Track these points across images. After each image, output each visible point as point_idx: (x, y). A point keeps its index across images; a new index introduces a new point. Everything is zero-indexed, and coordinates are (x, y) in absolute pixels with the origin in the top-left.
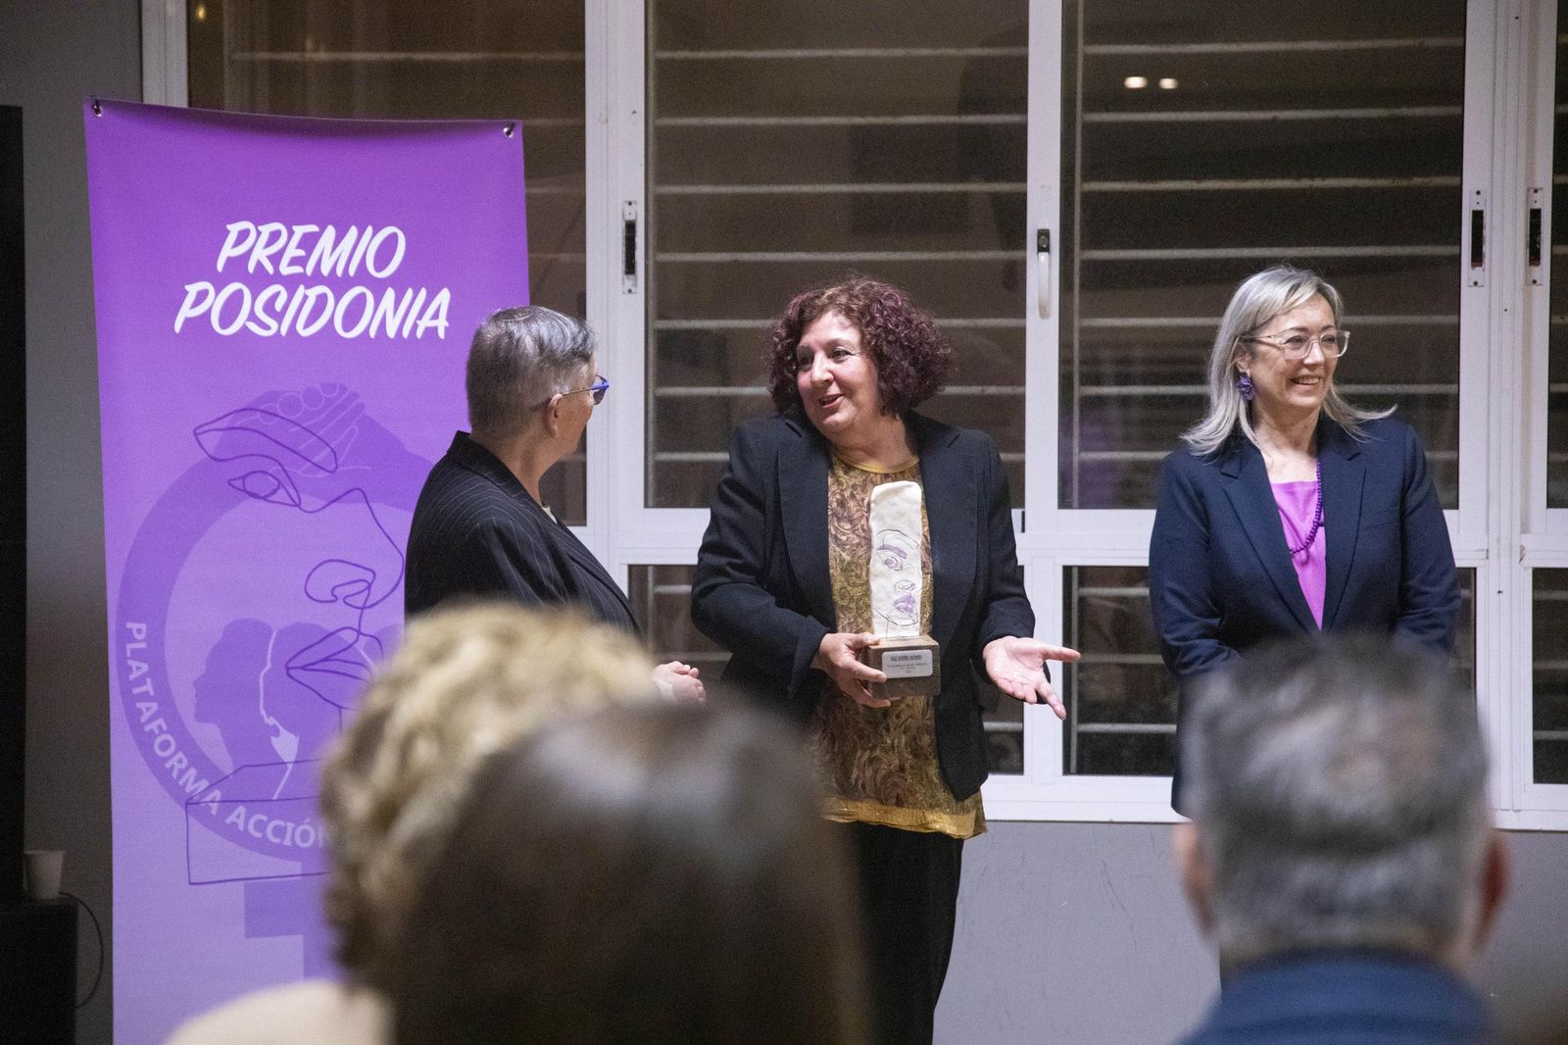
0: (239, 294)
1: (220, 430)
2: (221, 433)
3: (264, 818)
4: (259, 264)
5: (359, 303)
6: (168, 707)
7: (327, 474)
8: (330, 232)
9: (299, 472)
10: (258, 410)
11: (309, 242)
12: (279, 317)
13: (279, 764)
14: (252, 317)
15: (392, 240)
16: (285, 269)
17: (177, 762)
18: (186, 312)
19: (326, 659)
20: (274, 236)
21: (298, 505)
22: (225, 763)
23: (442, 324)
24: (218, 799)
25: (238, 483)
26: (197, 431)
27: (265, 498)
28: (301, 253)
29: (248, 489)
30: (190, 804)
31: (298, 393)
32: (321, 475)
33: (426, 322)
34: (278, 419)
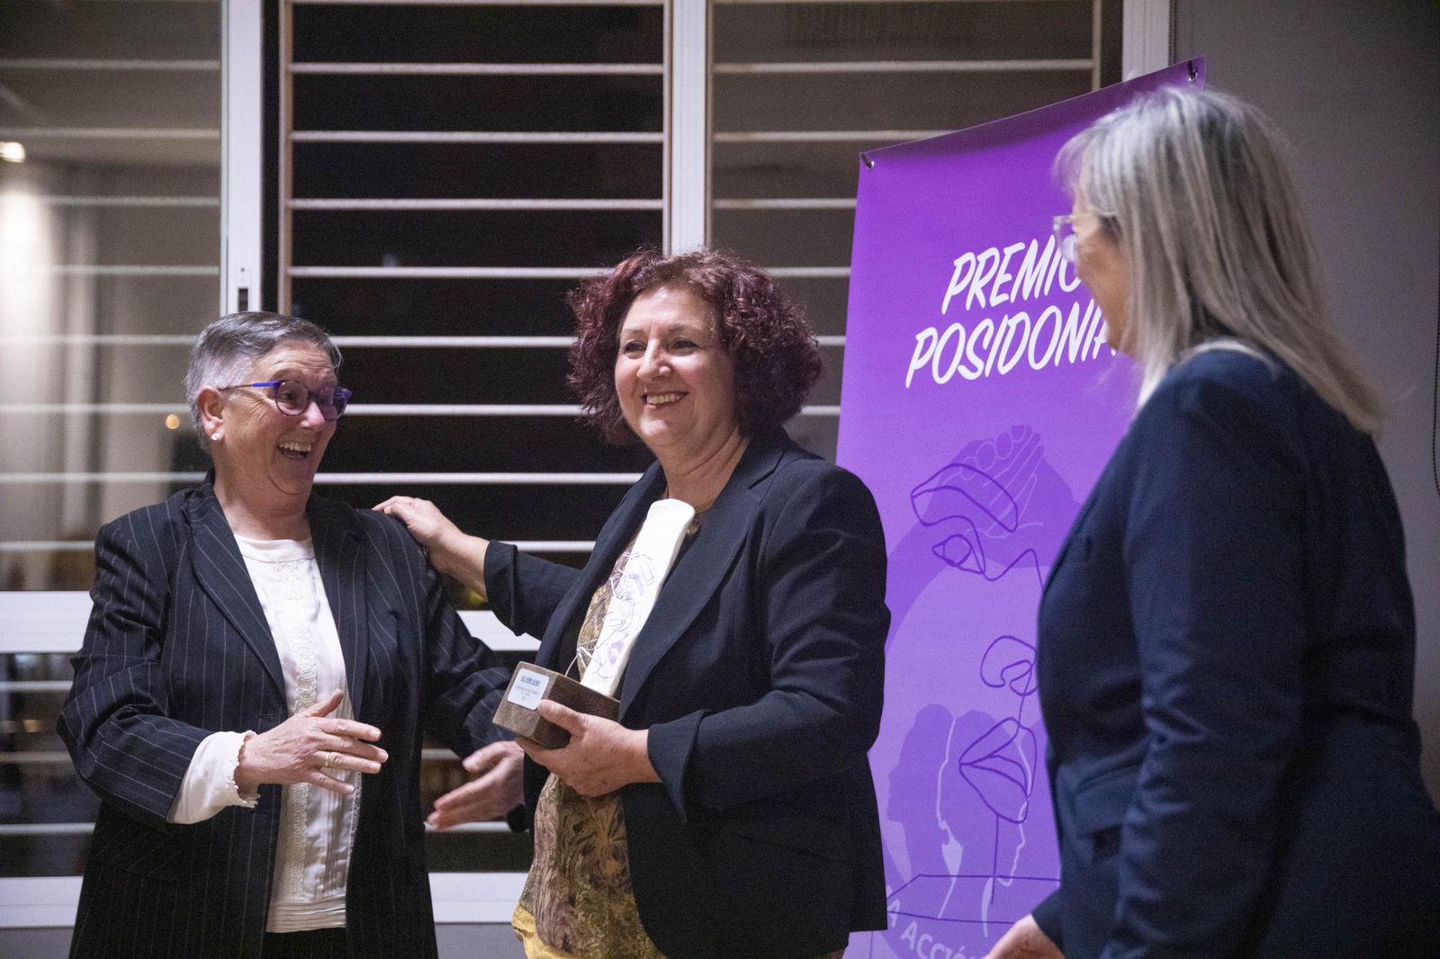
0: (955, 337)
1: (929, 491)
2: (931, 494)
3: (930, 939)
4: (975, 299)
5: (1050, 326)
7: (1009, 533)
8: (1034, 245)
9: (986, 533)
10: (960, 465)
11: (1016, 265)
12: (985, 357)
13: (945, 876)
14: (965, 361)
16: (996, 300)
18: (914, 363)
19: (991, 756)
20: (989, 264)
21: (982, 572)
24: (897, 910)
25: (939, 550)
26: (914, 494)
27: (958, 565)
28: (1008, 277)
29: (948, 556)
31: (992, 440)
32: (1005, 535)
34: (976, 473)
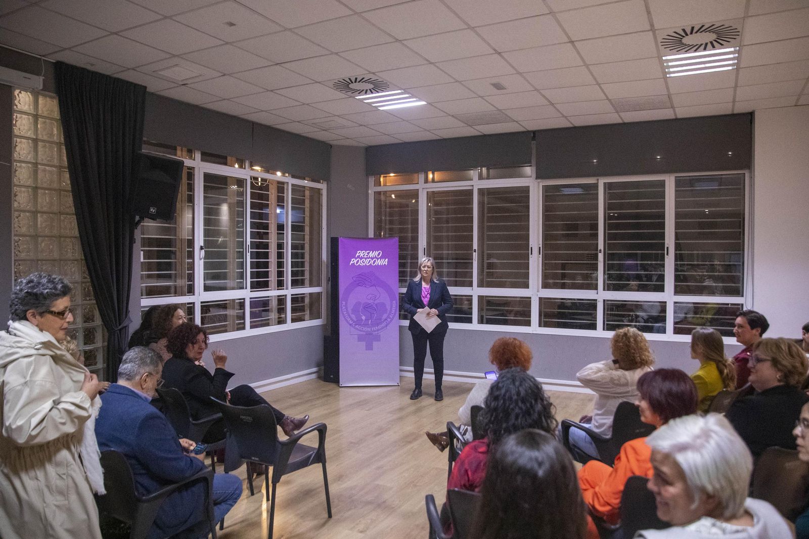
0: (358, 260)
4: (362, 256)
5: (375, 261)
6: (348, 313)
8: (371, 252)
11: (368, 253)
12: (364, 263)
14: (360, 263)
15: (380, 252)
16: (365, 257)
17: (349, 319)
18: (351, 262)
20: (364, 253)
22: (355, 319)
23: (386, 263)
28: (367, 255)
30: (350, 325)
33: (384, 263)
